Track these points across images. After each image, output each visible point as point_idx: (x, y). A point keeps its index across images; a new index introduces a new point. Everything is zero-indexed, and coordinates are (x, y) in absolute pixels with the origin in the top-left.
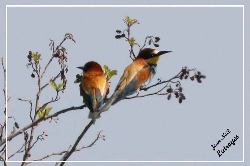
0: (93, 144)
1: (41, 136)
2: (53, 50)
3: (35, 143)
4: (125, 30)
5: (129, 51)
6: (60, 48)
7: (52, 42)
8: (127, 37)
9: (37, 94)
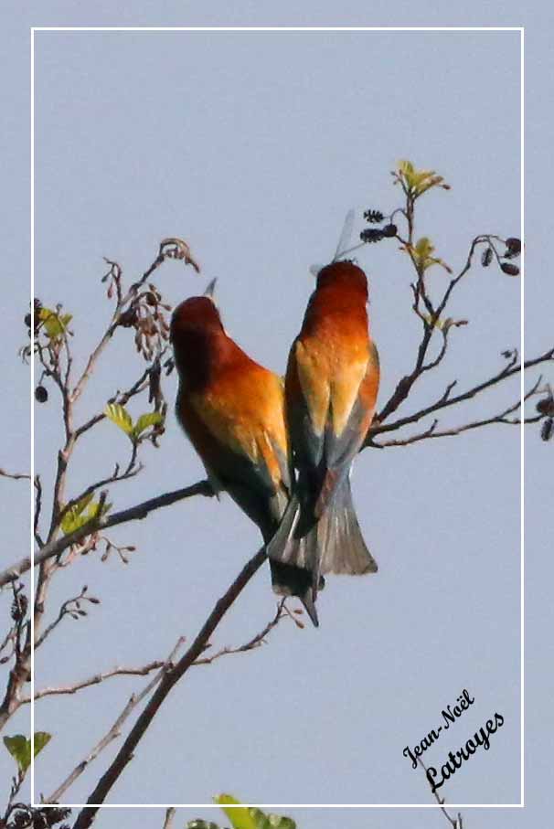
0: (258, 639)
1: (74, 604)
2: (117, 299)
3: (52, 627)
4: (395, 212)
5: (412, 286)
6: (144, 289)
7: (112, 270)
8: (402, 238)
9: (60, 452)
